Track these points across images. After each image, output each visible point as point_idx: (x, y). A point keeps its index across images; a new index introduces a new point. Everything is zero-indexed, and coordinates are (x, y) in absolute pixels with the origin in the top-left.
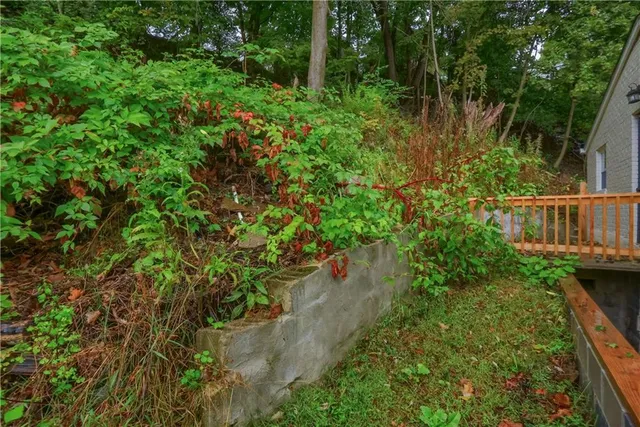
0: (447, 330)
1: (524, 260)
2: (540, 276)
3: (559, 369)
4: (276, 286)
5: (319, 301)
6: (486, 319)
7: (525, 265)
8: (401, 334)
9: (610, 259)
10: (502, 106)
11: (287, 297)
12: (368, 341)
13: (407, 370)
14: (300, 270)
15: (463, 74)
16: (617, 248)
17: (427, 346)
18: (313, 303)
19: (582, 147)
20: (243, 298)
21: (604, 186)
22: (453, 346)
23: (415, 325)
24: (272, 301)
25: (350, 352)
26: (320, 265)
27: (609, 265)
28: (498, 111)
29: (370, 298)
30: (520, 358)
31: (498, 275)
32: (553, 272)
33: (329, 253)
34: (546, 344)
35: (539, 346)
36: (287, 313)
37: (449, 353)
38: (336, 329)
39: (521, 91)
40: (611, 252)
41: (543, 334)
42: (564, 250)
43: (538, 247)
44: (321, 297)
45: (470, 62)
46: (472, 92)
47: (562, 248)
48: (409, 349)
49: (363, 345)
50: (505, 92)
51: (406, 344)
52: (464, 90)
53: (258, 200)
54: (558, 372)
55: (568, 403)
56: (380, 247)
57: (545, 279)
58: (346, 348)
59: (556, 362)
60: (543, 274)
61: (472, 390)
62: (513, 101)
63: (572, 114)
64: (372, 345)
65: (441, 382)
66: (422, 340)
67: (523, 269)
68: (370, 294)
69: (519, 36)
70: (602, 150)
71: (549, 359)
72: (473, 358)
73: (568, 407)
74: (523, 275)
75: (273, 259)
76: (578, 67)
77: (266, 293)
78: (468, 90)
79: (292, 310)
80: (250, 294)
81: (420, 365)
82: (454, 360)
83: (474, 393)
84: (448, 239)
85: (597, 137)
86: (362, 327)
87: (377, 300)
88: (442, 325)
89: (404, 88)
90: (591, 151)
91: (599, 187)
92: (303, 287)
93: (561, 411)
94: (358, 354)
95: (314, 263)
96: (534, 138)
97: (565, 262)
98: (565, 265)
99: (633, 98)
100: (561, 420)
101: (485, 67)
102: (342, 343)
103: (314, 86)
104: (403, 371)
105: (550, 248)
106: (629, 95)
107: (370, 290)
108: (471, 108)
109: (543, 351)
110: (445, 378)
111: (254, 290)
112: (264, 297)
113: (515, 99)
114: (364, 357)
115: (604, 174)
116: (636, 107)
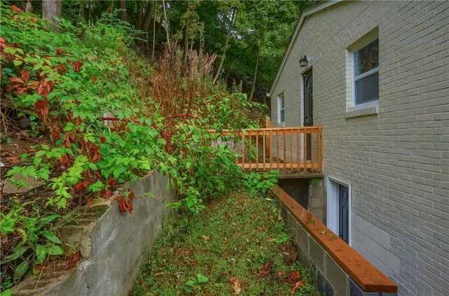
0: (208, 241)
1: (246, 176)
2: (258, 187)
3: (287, 254)
4: (71, 233)
5: (111, 238)
6: (233, 225)
7: (246, 180)
8: (175, 251)
9: (295, 171)
10: (215, 56)
11: (87, 242)
12: (150, 265)
13: (190, 283)
14: (90, 211)
15: (185, 27)
16: (298, 163)
17: (198, 257)
18: (107, 242)
19: (268, 92)
20: (30, 253)
21: (283, 120)
22: (217, 253)
23: (183, 240)
24: (66, 249)
25: (137, 279)
26: (108, 203)
27: (293, 175)
28: (212, 61)
29: (147, 225)
30: (262, 252)
31: (230, 190)
32: (265, 184)
33: (112, 189)
34: (275, 237)
35: (271, 241)
36: (87, 259)
37: (215, 259)
38: (126, 261)
39: (227, 46)
40: (295, 166)
41: (271, 230)
42: (269, 167)
43: (253, 166)
44: (113, 234)
45: (191, 17)
46: (193, 43)
47: (268, 166)
48: (185, 263)
49: (147, 269)
50: (216, 46)
51: (181, 258)
52: (186, 39)
53: (14, 137)
54: (286, 256)
55: (299, 277)
56: (152, 177)
57: (261, 189)
58: (134, 276)
59: (284, 248)
60: (259, 186)
61: (240, 285)
62: (221, 53)
63: (257, 67)
64: (154, 267)
65: (217, 285)
66: (192, 252)
67: (246, 183)
68: (147, 221)
69: (226, 5)
70: (282, 95)
71: (279, 248)
72: (233, 259)
73: (299, 280)
74: (246, 187)
75: (63, 204)
76: (262, 34)
77: (59, 242)
78: (190, 40)
79: (92, 254)
80: (39, 247)
81: (199, 276)
82: (221, 264)
83: (241, 287)
84: (199, 165)
85: (278, 86)
86: (144, 252)
87: (152, 224)
88: (204, 237)
89: (139, 31)
90: (273, 95)
91: (279, 121)
92: (99, 228)
93: (297, 284)
94: (144, 278)
95: (101, 202)
96: (238, 83)
97: (271, 176)
98: (271, 178)
99: (302, 63)
100: (299, 289)
101: (203, 24)
102: (130, 273)
103: (49, 15)
104: (187, 284)
105: (261, 166)
106: (300, 61)
107: (147, 218)
108: (193, 55)
109: (275, 243)
110: (218, 280)
111: (42, 241)
112: (57, 247)
113: (223, 52)
114: (150, 280)
115: (282, 112)
116: (303, 69)
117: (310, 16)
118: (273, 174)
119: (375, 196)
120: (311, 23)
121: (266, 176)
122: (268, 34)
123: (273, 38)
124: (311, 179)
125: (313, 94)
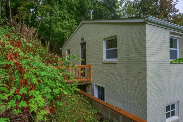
3: (97, 117)
10: (35, 29)
15: (20, 13)
19: (61, 48)
27: (81, 84)
28: (34, 31)
34: (91, 111)
39: (40, 25)
40: (82, 80)
46: (24, 21)
63: (51, 35)
70: (69, 50)
78: (22, 20)
85: (66, 46)
90: (64, 49)
98: (75, 86)
99: (82, 40)
116: (82, 42)
117: (85, 23)
118: (75, 84)
119: (116, 91)
120: (86, 26)
121: (73, 85)
122: (59, 23)
123: (61, 25)
124: (87, 85)
125: (87, 52)
